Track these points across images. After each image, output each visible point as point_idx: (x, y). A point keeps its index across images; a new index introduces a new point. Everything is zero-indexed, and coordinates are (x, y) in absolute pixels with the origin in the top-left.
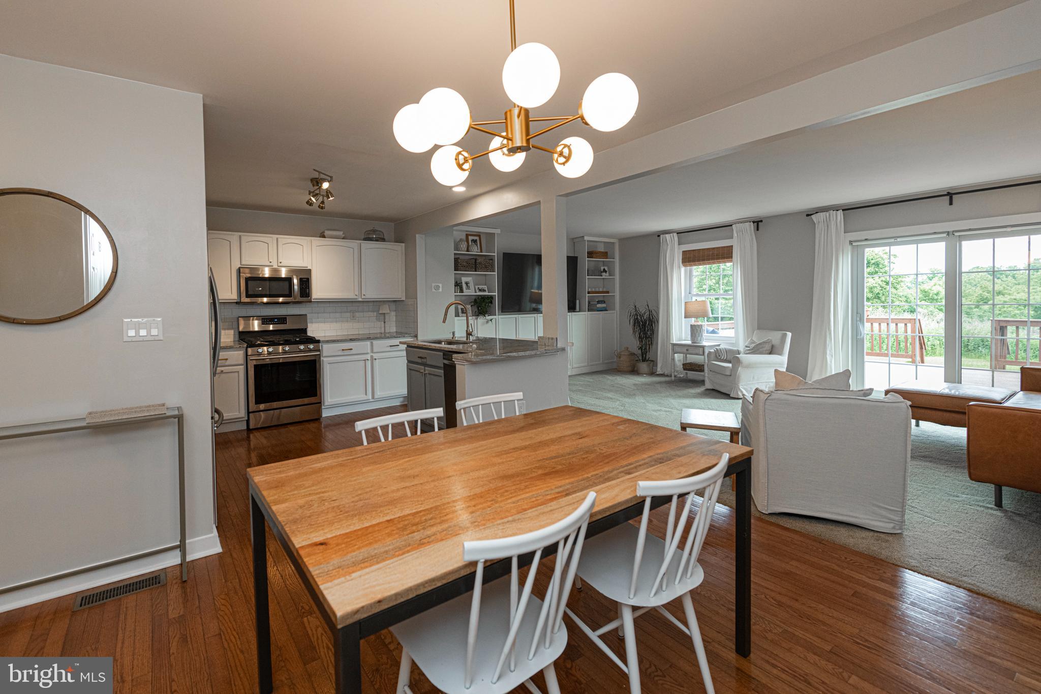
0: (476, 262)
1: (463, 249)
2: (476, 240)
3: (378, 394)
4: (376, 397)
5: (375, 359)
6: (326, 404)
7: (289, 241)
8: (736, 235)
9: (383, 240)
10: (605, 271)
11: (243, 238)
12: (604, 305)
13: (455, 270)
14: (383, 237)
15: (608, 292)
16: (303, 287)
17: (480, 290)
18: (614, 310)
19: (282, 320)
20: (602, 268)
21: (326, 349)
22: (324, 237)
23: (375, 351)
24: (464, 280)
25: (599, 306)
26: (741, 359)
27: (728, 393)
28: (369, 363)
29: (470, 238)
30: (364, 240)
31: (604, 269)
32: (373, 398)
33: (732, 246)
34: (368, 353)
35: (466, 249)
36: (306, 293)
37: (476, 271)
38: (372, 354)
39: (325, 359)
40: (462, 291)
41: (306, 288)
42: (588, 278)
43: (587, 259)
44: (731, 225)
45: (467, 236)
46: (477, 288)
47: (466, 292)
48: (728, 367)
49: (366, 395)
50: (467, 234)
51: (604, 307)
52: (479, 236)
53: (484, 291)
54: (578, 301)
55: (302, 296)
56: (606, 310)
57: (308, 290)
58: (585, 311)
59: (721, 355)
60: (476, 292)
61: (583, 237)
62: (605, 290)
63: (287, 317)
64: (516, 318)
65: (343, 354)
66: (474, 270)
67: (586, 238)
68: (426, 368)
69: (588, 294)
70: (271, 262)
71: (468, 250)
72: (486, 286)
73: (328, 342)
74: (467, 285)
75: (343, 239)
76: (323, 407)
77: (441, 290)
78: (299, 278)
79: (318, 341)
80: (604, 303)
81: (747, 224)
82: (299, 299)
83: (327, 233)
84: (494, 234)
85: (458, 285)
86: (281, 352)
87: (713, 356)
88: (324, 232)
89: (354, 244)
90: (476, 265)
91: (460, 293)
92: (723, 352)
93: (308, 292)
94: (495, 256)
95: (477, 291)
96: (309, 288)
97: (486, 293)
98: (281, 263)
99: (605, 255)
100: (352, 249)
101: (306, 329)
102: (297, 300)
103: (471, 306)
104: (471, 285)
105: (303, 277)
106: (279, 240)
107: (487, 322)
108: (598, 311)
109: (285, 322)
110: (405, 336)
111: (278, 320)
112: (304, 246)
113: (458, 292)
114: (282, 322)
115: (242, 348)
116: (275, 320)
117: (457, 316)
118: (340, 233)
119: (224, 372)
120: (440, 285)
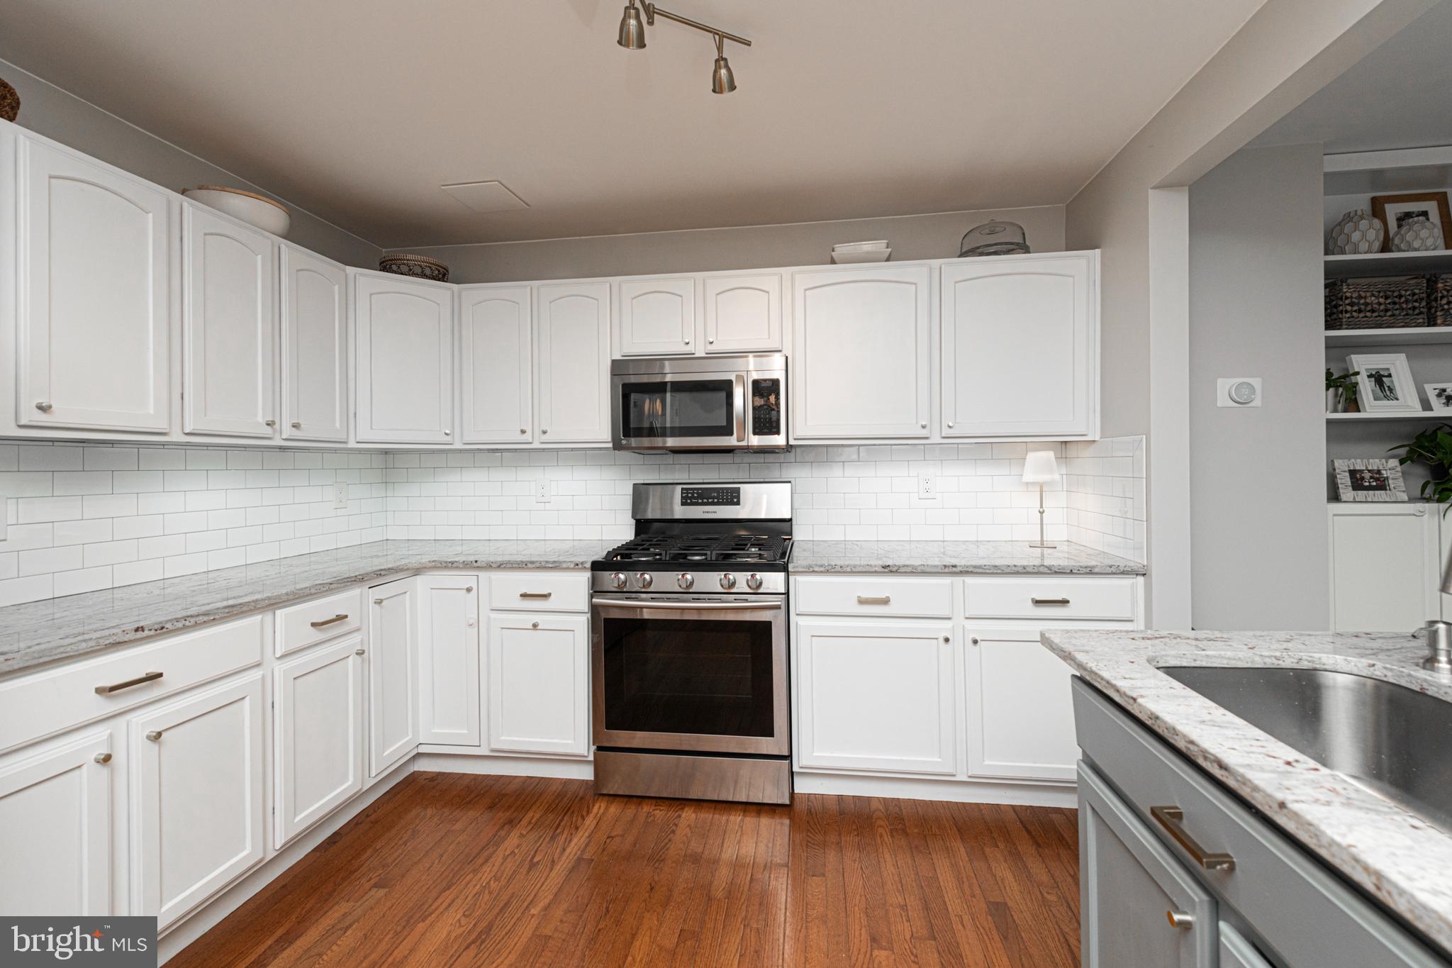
0: (1432, 288)
1: (1361, 243)
2: (1424, 212)
3: (987, 763)
4: (977, 770)
5: (975, 642)
6: (804, 762)
7: (733, 283)
9: (1026, 250)
11: (624, 288)
13: (1328, 327)
14: (1020, 241)
16: (759, 406)
19: (731, 495)
22: (829, 260)
24: (1362, 363)
29: (1394, 209)
30: (955, 257)
32: (967, 771)
34: (949, 618)
35: (1376, 246)
36: (771, 423)
37: (1431, 324)
38: (962, 621)
39: (801, 622)
40: (1353, 403)
41: (770, 407)
45: (1377, 200)
46: (1432, 394)
47: (1379, 409)
50: (1373, 197)
52: (1440, 197)
55: (758, 430)
57: (774, 413)
60: (1428, 408)
63: (742, 488)
66: (1420, 319)
70: (687, 344)
71: (1384, 249)
73: (811, 569)
75: (888, 261)
76: (796, 769)
77: (1259, 401)
78: (750, 381)
82: (751, 438)
83: (840, 250)
85: (1340, 381)
88: (831, 250)
89: (920, 271)
90: (1431, 300)
91: (1346, 412)
93: (774, 419)
95: (1437, 403)
98: (711, 343)
100: (913, 287)
102: (744, 443)
105: (761, 378)
106: (710, 283)
109: (735, 500)
110: (1096, 570)
111: (718, 493)
112: (770, 293)
113: (1340, 407)
114: (727, 499)
115: (582, 569)
116: (713, 495)
117: (1334, 496)
118: (879, 246)
119: (539, 628)
120: (1256, 382)
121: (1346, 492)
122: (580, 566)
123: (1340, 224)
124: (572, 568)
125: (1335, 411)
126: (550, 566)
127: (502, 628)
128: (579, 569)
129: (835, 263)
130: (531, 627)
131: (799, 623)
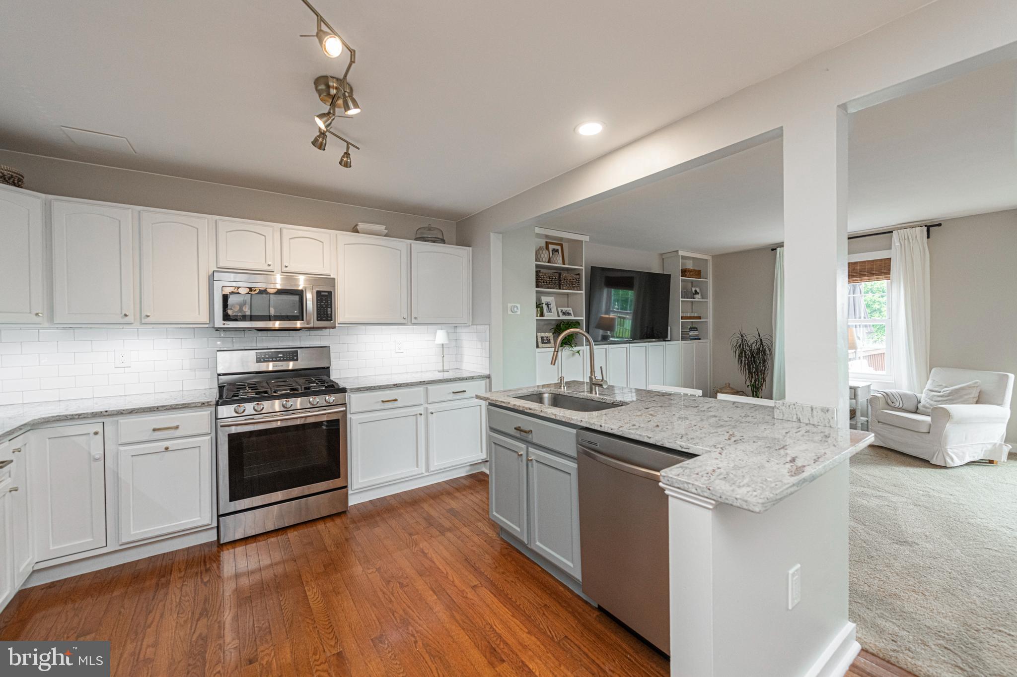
0: (560, 277)
1: (544, 259)
2: (558, 250)
3: (436, 464)
4: (432, 469)
5: (432, 413)
6: (355, 487)
7: (301, 234)
8: (898, 244)
9: (443, 241)
10: (696, 293)
11: (220, 224)
12: (696, 333)
13: (536, 287)
14: (441, 237)
15: (699, 318)
16: (321, 306)
17: (564, 314)
18: (707, 339)
19: (292, 355)
20: (694, 289)
21: (355, 402)
22: (355, 230)
23: (430, 400)
24: (545, 299)
25: (691, 333)
26: (950, 411)
27: (926, 458)
28: (422, 419)
29: (551, 247)
30: (415, 240)
31: (696, 291)
32: (427, 470)
33: (890, 259)
34: (422, 405)
35: (547, 260)
36: (327, 314)
37: (560, 289)
38: (426, 405)
39: (354, 417)
40: (542, 315)
41: (327, 307)
42: (682, 301)
43: (681, 278)
44: (892, 232)
45: (547, 244)
46: (560, 311)
47: (548, 316)
48: (923, 422)
49: (417, 467)
50: (546, 242)
51: (697, 335)
52: (561, 245)
53: (569, 314)
54: (669, 328)
55: (320, 318)
56: (700, 339)
57: (329, 309)
58: (679, 340)
59: (895, 401)
60: (559, 316)
61: (677, 251)
62: (696, 315)
63: (299, 351)
64: (606, 349)
65: (382, 407)
66: (557, 287)
67: (681, 253)
68: (531, 449)
69: (682, 319)
70: (269, 265)
71: (549, 262)
72: (571, 309)
73: (359, 390)
74: (548, 307)
75: (384, 236)
76: (350, 492)
77: (519, 313)
78: (315, 291)
79: (344, 390)
80: (697, 330)
81: (918, 229)
82: (314, 323)
83: (361, 226)
84: (582, 241)
85: (539, 305)
86: (277, 410)
87: (882, 403)
88: (357, 225)
89: (402, 244)
90: (560, 280)
91: (540, 316)
92: (896, 397)
93: (329, 313)
94: (583, 269)
95: (561, 314)
96: (331, 307)
97: (572, 318)
98: (286, 267)
99: (698, 273)
100: (399, 251)
101: (328, 368)
102: (311, 325)
103: (553, 334)
104: (553, 307)
105: (321, 290)
106: (284, 231)
107: (573, 354)
108: (691, 340)
109: (295, 358)
110: (474, 378)
111: (283, 354)
112: (324, 243)
113: (539, 315)
114: (290, 358)
115: (207, 406)
116: (279, 355)
117: (538, 347)
118: (381, 228)
119: (169, 450)
120: (519, 306)
121: (540, 345)
122: (206, 404)
123: (539, 250)
124: (200, 406)
125: (537, 316)
126: (180, 407)
127: (132, 456)
128: (205, 406)
129: (359, 233)
130: (164, 450)
131: (352, 418)
